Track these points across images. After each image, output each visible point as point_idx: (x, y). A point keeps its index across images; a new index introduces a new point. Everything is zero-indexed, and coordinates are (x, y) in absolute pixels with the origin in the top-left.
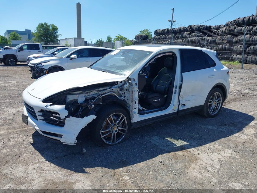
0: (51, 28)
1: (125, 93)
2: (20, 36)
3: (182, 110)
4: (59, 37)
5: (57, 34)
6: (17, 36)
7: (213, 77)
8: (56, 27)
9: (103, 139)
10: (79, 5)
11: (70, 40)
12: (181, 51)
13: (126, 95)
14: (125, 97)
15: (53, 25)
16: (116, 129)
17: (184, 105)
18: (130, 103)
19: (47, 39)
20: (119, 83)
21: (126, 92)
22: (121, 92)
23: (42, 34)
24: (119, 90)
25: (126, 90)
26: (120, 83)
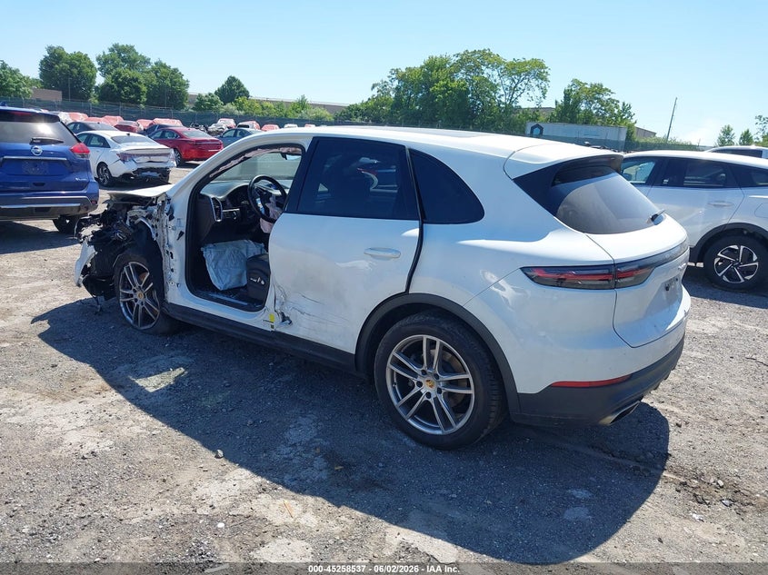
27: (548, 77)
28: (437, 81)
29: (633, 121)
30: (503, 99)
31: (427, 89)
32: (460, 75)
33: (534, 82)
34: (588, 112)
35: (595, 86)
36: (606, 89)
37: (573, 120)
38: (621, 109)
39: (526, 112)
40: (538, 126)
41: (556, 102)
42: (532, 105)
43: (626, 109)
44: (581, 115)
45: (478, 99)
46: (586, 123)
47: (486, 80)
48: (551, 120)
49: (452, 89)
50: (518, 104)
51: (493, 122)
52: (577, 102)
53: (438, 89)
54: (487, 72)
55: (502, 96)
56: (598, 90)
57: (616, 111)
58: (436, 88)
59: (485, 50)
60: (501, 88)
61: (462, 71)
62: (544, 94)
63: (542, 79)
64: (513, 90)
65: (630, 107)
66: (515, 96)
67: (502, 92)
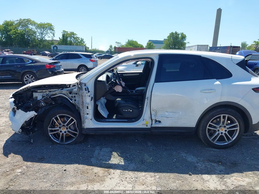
0: (180, 36)
1: (75, 97)
2: (154, 45)
3: (155, 127)
4: (187, 44)
5: (185, 42)
6: (152, 45)
7: (211, 92)
8: (185, 35)
9: (51, 136)
10: (219, 11)
11: (194, 47)
12: (161, 56)
13: (77, 99)
14: (75, 100)
15: (182, 34)
16: (65, 130)
17: (160, 122)
18: (81, 107)
19: (174, 47)
20: (71, 86)
21: (76, 95)
22: (70, 95)
23: (171, 42)
24: (68, 93)
25: (76, 94)
26: (73, 86)
27: (54, 29)
28: (11, 30)
29: (85, 44)
30: (39, 37)
31: (6, 33)
32: (20, 28)
33: (49, 31)
34: (71, 41)
35: (72, 33)
36: (75, 34)
37: (66, 44)
38: (80, 40)
39: (48, 41)
40: (55, 46)
41: (60, 38)
42: (50, 39)
43: (82, 40)
44: (68, 42)
45: (29, 37)
46: (70, 45)
47: (31, 30)
48: (59, 44)
49: (18, 33)
50: (45, 39)
51: (37, 45)
52: (67, 38)
53: (12, 33)
54: (30, 27)
55: (38, 36)
56: (73, 33)
57: (79, 41)
58: (11, 32)
59: (28, 19)
60: (37, 33)
61: (20, 26)
62: (54, 35)
63: (52, 30)
64: (42, 34)
65: (83, 40)
66: (43, 36)
67: (38, 34)
